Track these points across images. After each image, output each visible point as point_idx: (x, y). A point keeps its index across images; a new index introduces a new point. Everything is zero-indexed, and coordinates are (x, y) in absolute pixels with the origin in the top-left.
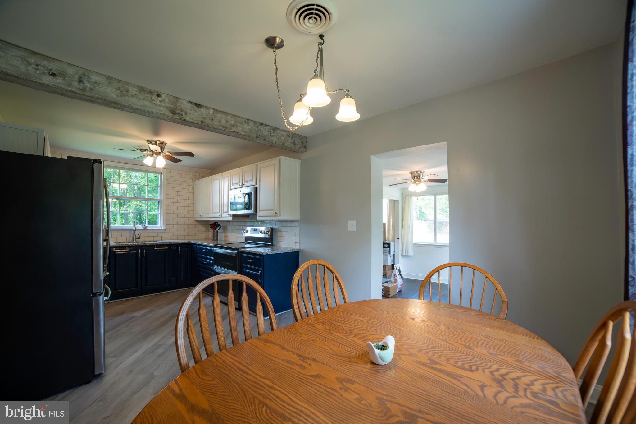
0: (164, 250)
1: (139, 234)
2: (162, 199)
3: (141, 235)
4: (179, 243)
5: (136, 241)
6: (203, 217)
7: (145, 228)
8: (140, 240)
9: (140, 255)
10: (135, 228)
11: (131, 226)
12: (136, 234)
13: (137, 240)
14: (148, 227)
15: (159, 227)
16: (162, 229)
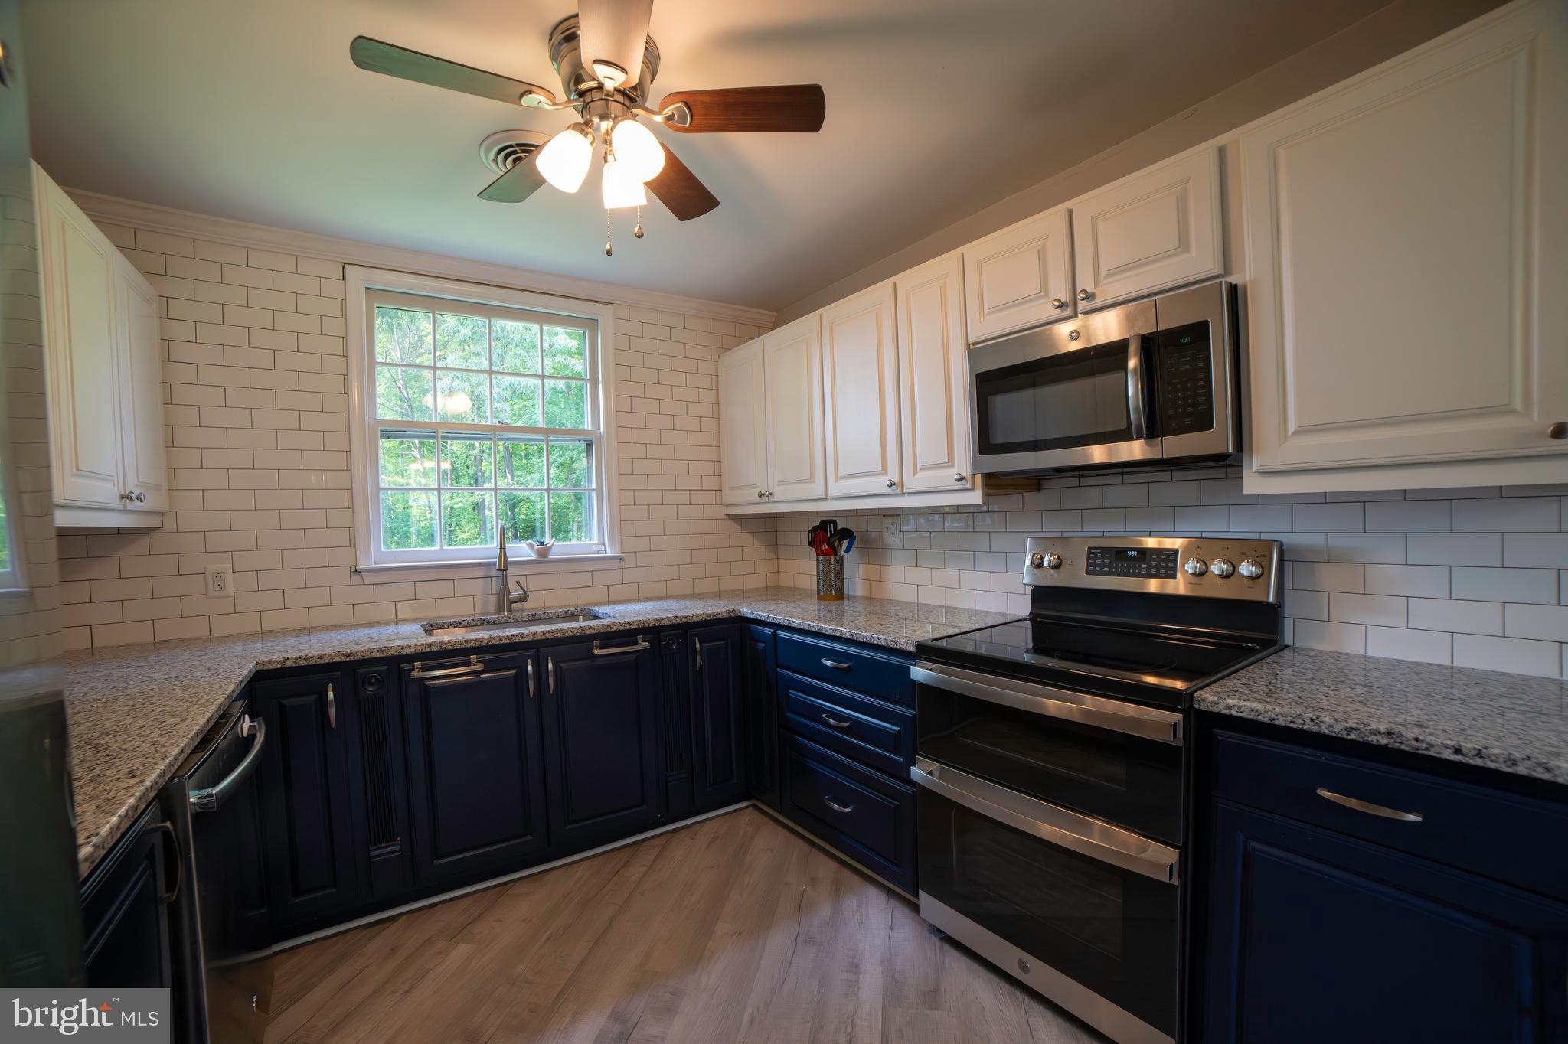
0: (634, 656)
1: (522, 581)
2: (602, 429)
3: (530, 584)
4: (695, 619)
5: (510, 610)
6: (776, 498)
7: (543, 552)
8: (526, 605)
9: (531, 683)
10: (506, 558)
11: (486, 549)
12: (511, 582)
13: (514, 605)
14: (553, 551)
15: (595, 548)
16: (609, 554)
